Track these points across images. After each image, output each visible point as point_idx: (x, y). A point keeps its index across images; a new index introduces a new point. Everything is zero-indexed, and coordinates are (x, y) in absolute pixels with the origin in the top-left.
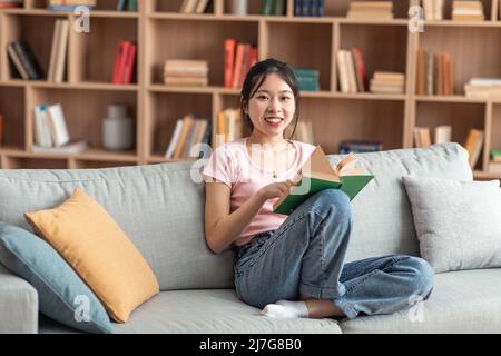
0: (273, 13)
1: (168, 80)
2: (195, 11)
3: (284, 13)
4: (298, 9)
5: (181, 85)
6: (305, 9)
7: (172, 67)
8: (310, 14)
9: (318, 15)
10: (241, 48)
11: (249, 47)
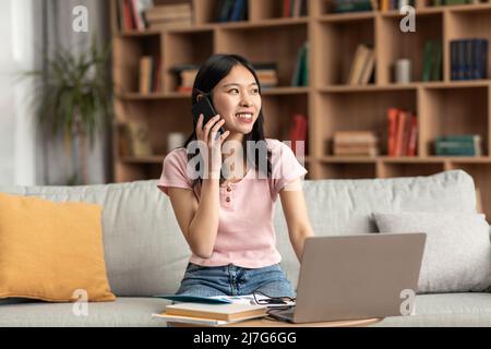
0: (431, 79)
1: (338, 151)
2: (360, 82)
3: (441, 78)
4: (454, 74)
5: (350, 155)
6: (461, 74)
7: (342, 138)
8: (466, 78)
9: (474, 78)
10: (403, 117)
11: (410, 115)
